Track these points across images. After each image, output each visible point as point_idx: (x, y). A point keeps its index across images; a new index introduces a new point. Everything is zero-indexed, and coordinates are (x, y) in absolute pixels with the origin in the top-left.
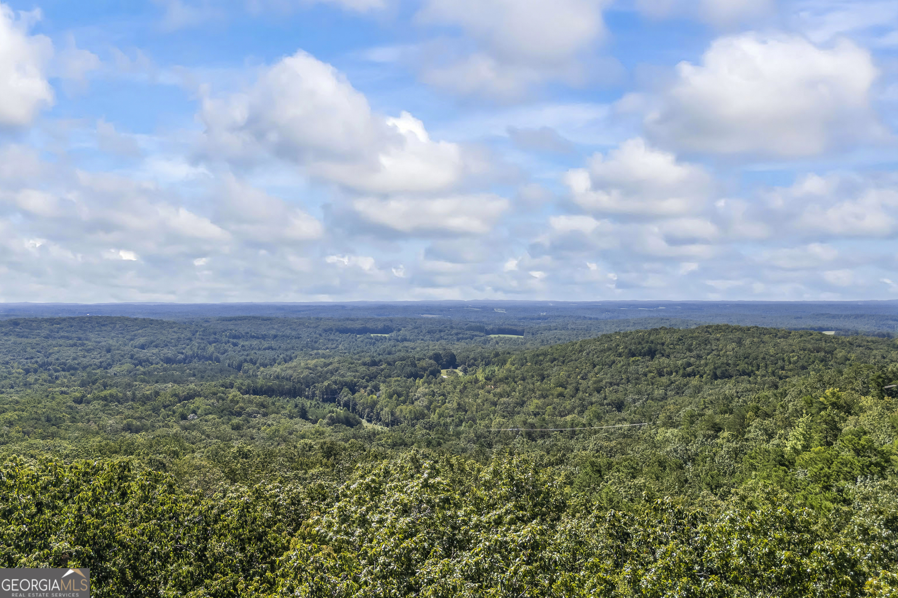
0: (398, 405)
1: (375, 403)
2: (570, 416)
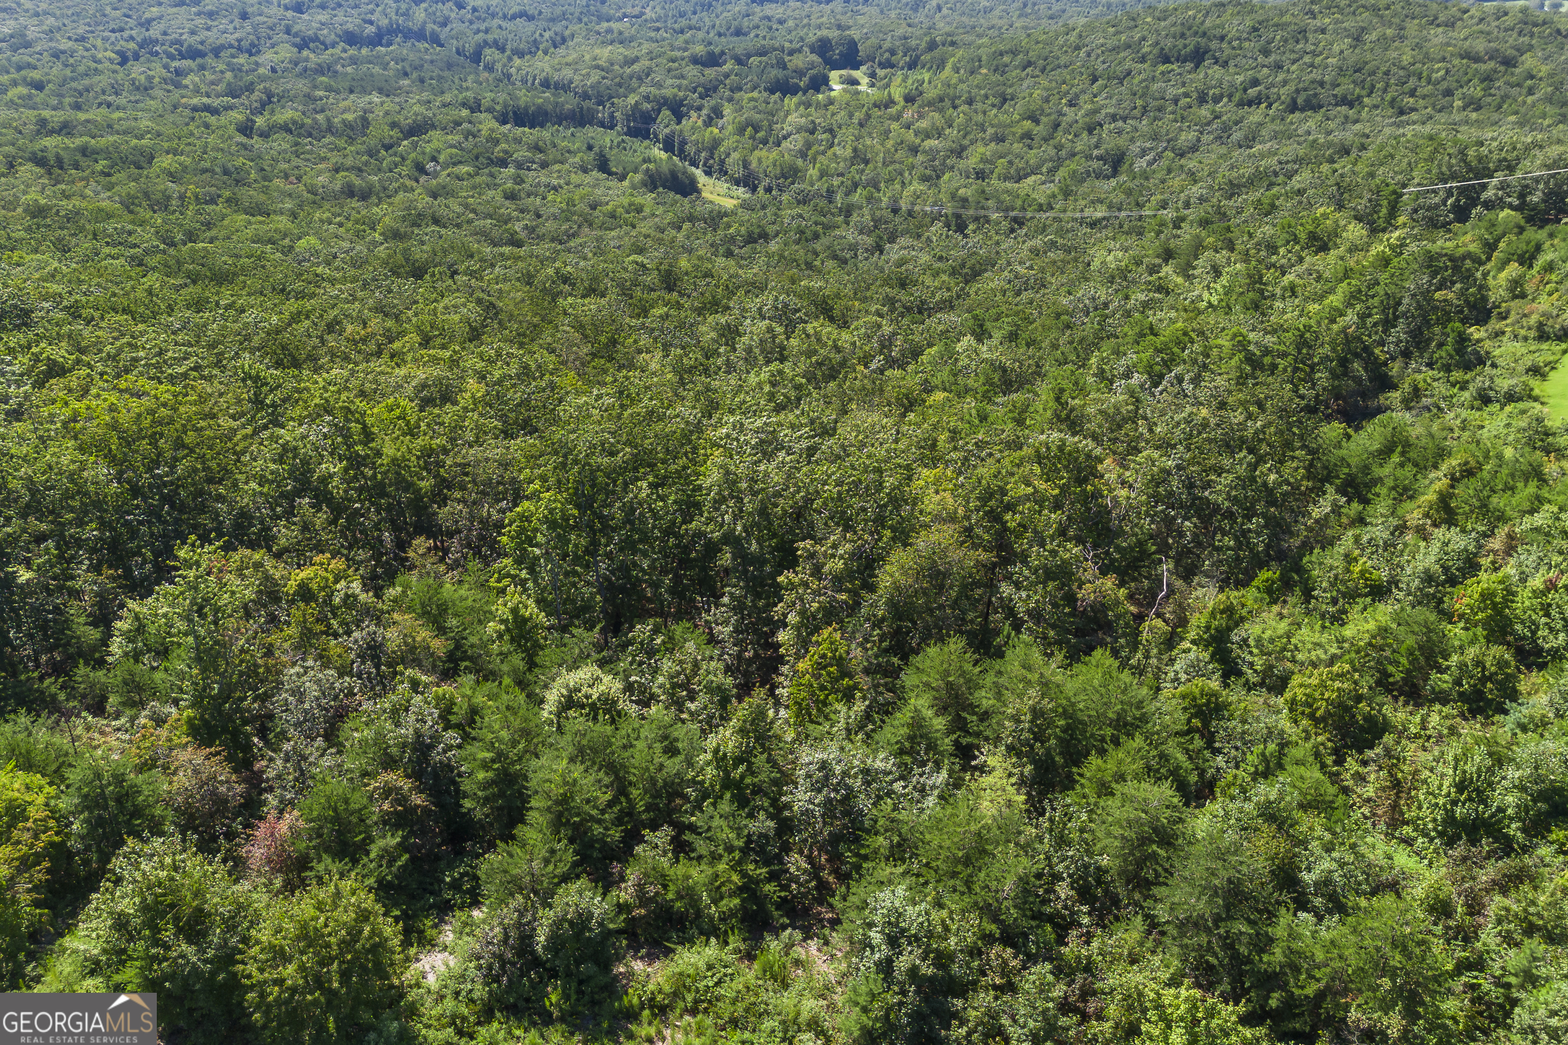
0: (755, 148)
1: (716, 143)
2: (1033, 178)
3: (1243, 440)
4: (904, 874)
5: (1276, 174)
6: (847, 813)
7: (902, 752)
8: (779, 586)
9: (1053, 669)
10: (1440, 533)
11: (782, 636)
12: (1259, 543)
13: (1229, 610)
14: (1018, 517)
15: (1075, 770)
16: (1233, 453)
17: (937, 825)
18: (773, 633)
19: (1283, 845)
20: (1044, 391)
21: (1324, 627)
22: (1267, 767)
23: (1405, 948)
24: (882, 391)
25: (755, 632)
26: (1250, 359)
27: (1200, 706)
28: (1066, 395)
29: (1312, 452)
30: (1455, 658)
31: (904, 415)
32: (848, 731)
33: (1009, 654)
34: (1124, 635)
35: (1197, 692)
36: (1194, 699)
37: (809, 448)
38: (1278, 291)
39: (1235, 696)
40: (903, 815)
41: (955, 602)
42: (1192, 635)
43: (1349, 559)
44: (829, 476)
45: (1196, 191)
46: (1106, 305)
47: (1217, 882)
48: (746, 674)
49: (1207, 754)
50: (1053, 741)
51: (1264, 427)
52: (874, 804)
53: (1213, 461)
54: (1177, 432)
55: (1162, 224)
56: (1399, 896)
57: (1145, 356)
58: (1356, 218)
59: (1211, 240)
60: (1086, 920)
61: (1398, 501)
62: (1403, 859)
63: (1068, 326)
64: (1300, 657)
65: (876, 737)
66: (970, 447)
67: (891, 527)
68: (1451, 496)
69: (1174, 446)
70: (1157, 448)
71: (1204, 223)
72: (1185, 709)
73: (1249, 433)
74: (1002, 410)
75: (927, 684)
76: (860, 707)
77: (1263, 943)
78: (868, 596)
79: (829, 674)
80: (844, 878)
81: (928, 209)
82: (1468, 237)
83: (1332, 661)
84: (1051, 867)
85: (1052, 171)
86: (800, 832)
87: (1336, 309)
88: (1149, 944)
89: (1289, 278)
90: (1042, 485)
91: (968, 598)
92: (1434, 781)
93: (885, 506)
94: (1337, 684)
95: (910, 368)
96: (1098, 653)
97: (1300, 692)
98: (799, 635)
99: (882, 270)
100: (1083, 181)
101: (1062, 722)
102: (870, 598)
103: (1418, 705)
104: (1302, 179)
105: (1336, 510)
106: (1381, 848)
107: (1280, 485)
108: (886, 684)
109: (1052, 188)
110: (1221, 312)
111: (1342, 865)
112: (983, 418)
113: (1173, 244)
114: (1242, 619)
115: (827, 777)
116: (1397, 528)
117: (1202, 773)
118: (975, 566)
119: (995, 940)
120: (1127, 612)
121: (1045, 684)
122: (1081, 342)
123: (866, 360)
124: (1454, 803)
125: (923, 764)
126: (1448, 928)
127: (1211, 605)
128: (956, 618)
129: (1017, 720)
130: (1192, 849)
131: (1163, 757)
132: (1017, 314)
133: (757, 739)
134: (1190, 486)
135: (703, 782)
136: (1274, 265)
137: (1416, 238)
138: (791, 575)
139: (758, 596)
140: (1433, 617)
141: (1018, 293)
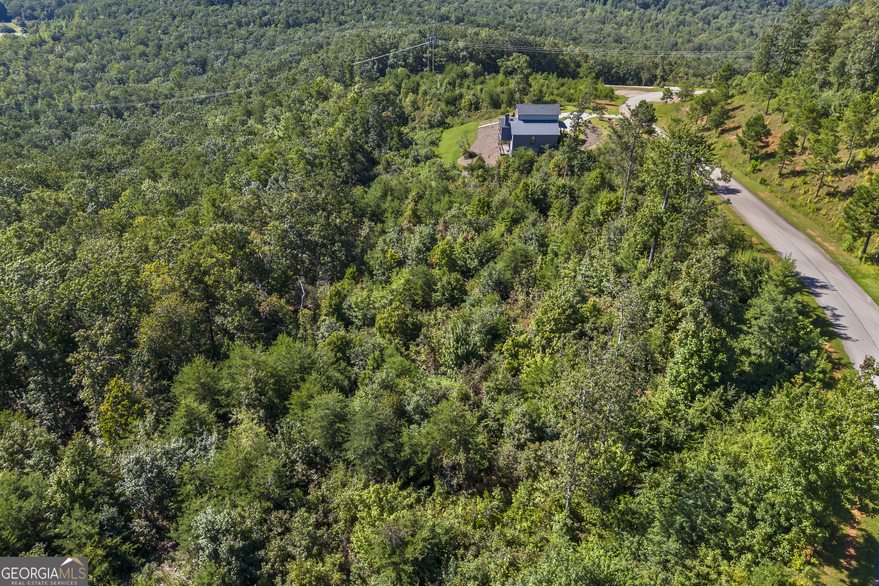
2: (156, 79)
3: (318, 205)
4: (209, 500)
5: (291, 62)
6: (162, 482)
7: (186, 433)
8: (69, 365)
9: (259, 355)
10: (417, 229)
11: (82, 395)
12: (342, 255)
13: (338, 293)
14: (212, 277)
15: (286, 403)
16: (315, 213)
17: (220, 464)
18: (75, 395)
19: (395, 398)
20: (204, 202)
21: (383, 287)
22: (378, 364)
23: (456, 421)
24: (100, 224)
25: (61, 399)
26: (308, 162)
27: (338, 346)
28: (217, 202)
29: (352, 204)
30: (439, 284)
31: (121, 236)
32: (148, 434)
33: (232, 354)
34: (291, 323)
35: (335, 339)
36: (335, 343)
37: (60, 272)
38: (311, 124)
39: (354, 335)
40: (198, 468)
41: (191, 337)
42: (324, 312)
43: (384, 252)
44: (82, 286)
45: (252, 76)
46: (224, 147)
47: (371, 428)
48: (64, 427)
49: (349, 368)
50: (270, 393)
51: (326, 196)
52: (178, 469)
53: (307, 220)
54: (284, 208)
55: (240, 97)
56: (448, 400)
57: (255, 171)
58: (336, 81)
59: (269, 102)
60: (315, 477)
61: (396, 218)
62: (445, 382)
63: (206, 163)
64: (377, 305)
65: (167, 431)
66: (170, 245)
67: (135, 305)
68: (417, 210)
69: (285, 217)
70: (277, 219)
71: (263, 93)
72: (332, 350)
73: (320, 201)
74: (183, 219)
75: (189, 389)
76: (150, 418)
77: (399, 448)
78: (134, 351)
79: (123, 406)
80: (172, 519)
81: (93, 106)
82: (388, 84)
83: (391, 302)
84: (289, 458)
85: (166, 74)
86: (135, 505)
87: (341, 129)
88: (349, 474)
89: (314, 116)
90: (220, 256)
91: (197, 332)
92: (446, 342)
93: (127, 293)
94: (396, 313)
95: (115, 206)
96: (280, 337)
97: (381, 322)
98: (94, 391)
99: (74, 149)
100: (186, 78)
101: (272, 380)
102: (135, 352)
103: (431, 310)
104: (304, 63)
105: (371, 229)
106: (435, 380)
107: (343, 224)
108: (163, 398)
109: (170, 84)
110: (286, 140)
111: (421, 395)
112: (173, 226)
113: (249, 107)
114: (346, 296)
115: (142, 467)
116: (399, 231)
117: (349, 378)
118: (196, 312)
119: (272, 510)
120: (288, 310)
121: (257, 364)
122: (216, 170)
123: (83, 207)
124: (457, 349)
125: (201, 434)
126: (470, 405)
127: (328, 294)
128: (195, 346)
129: (247, 389)
130: (355, 418)
131: (329, 378)
132: (173, 161)
133: (86, 464)
134: (300, 235)
135: (56, 505)
136: (305, 111)
137: (366, 87)
138: (76, 355)
139: (56, 376)
140: (425, 268)
141: (170, 149)
